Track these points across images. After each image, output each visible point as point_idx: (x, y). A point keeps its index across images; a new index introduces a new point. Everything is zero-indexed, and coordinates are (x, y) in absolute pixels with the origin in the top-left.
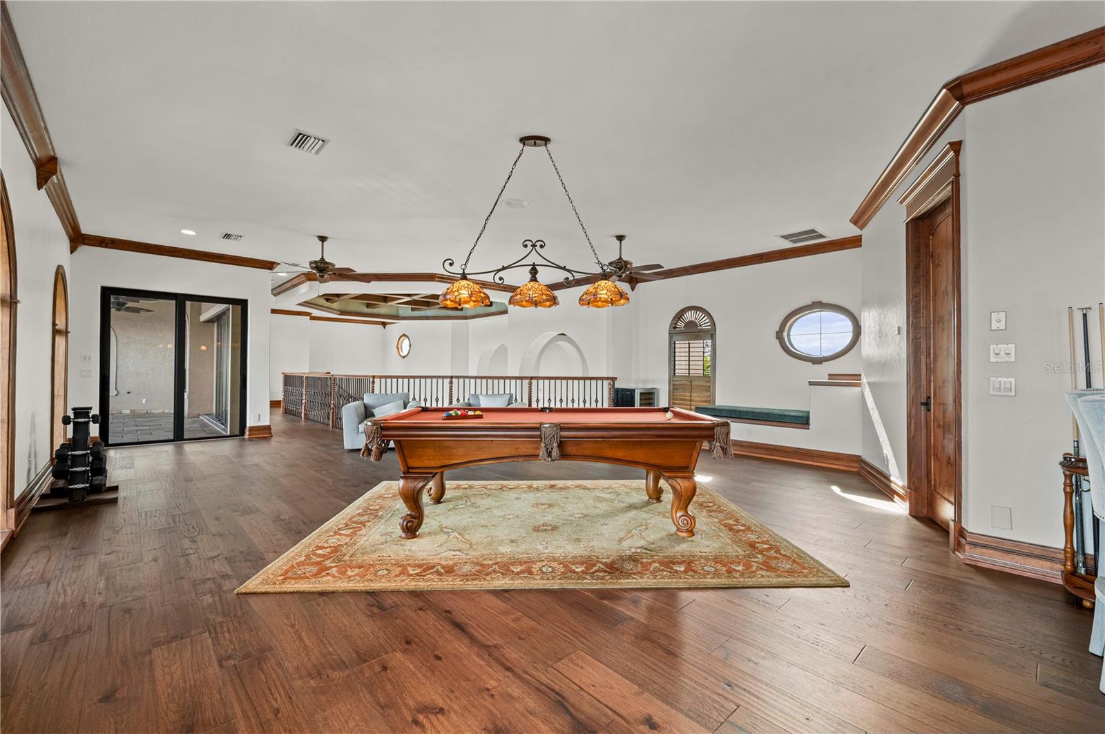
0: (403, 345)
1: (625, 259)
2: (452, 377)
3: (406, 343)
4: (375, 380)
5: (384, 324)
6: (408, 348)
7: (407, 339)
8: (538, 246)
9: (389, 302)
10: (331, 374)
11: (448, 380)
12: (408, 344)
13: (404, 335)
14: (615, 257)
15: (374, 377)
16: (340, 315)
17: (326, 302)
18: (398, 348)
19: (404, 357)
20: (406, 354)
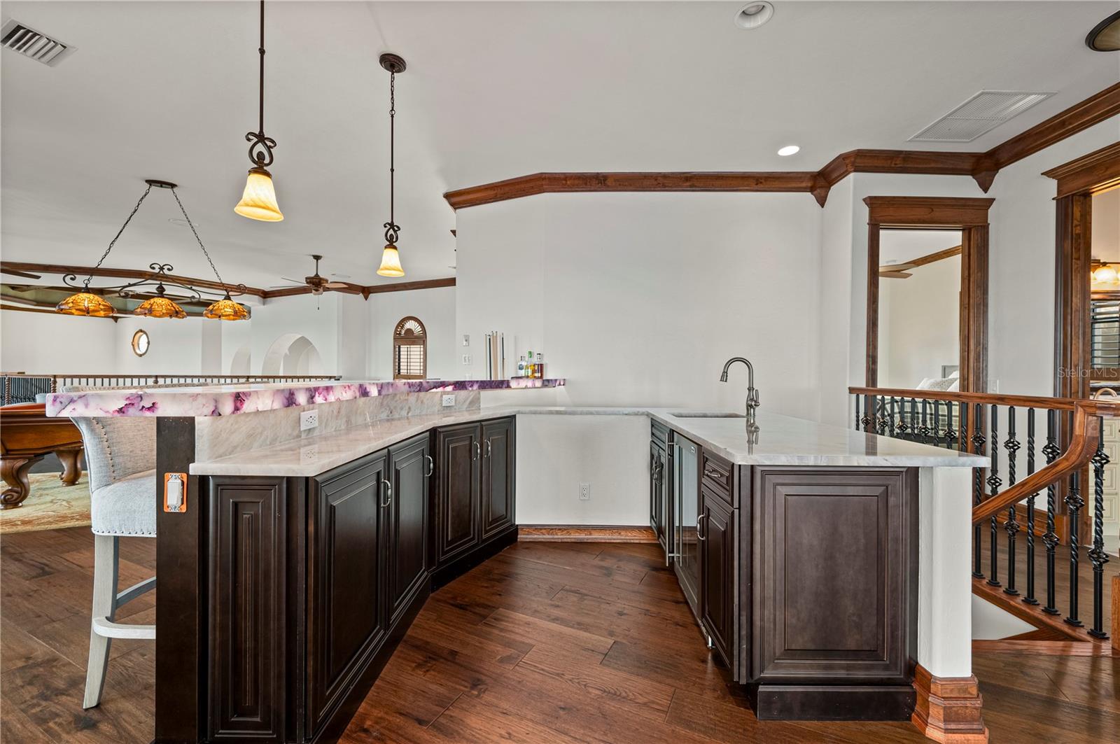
0: (140, 342)
1: (322, 275)
2: (157, 377)
3: (144, 339)
4: (57, 380)
5: (116, 319)
6: (147, 345)
7: (144, 335)
8: (166, 269)
9: (106, 294)
10: (26, 374)
11: (153, 379)
12: (147, 341)
13: (141, 331)
14: (312, 275)
15: (55, 377)
16: (36, 305)
17: (11, 290)
18: (133, 345)
19: (141, 356)
20: (144, 352)
